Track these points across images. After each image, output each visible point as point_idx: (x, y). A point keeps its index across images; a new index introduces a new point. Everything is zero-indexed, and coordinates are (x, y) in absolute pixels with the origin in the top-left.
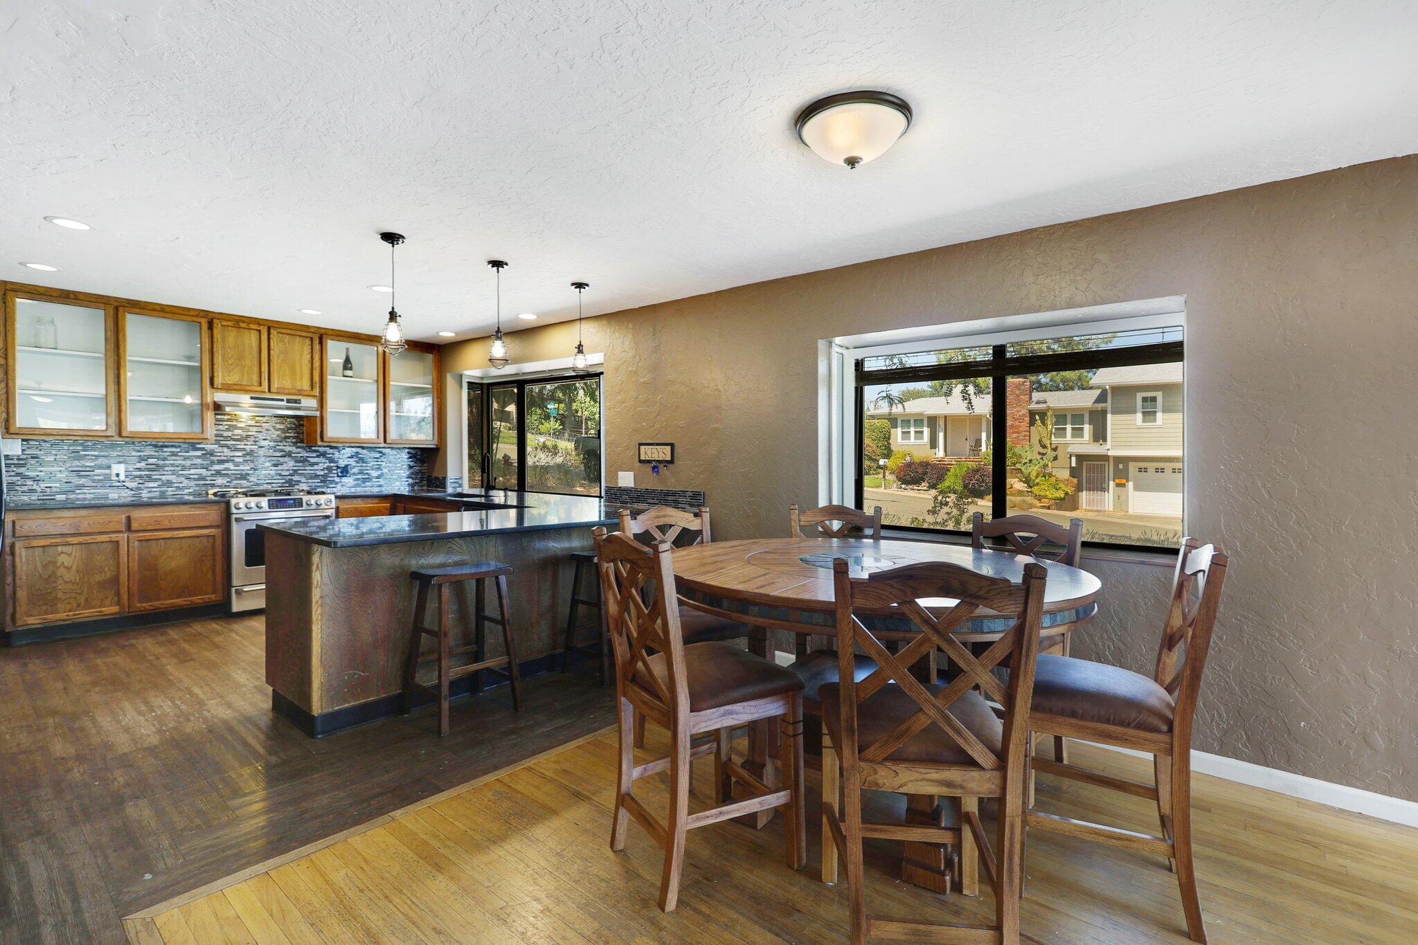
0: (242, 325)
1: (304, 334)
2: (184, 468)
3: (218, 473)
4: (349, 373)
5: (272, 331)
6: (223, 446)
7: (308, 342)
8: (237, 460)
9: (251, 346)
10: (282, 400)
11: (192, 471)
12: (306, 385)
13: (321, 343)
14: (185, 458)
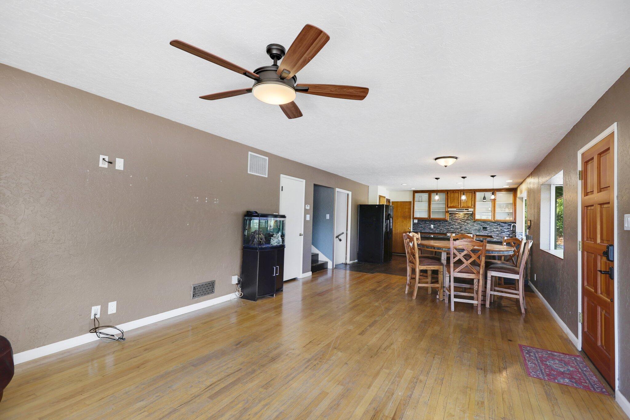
0: (454, 192)
1: (470, 192)
2: (445, 226)
3: (452, 227)
4: (484, 200)
5: (462, 192)
6: (453, 221)
7: (471, 193)
8: (456, 225)
9: (456, 197)
10: (464, 209)
11: (446, 227)
12: (470, 205)
13: (474, 193)
14: (445, 224)
